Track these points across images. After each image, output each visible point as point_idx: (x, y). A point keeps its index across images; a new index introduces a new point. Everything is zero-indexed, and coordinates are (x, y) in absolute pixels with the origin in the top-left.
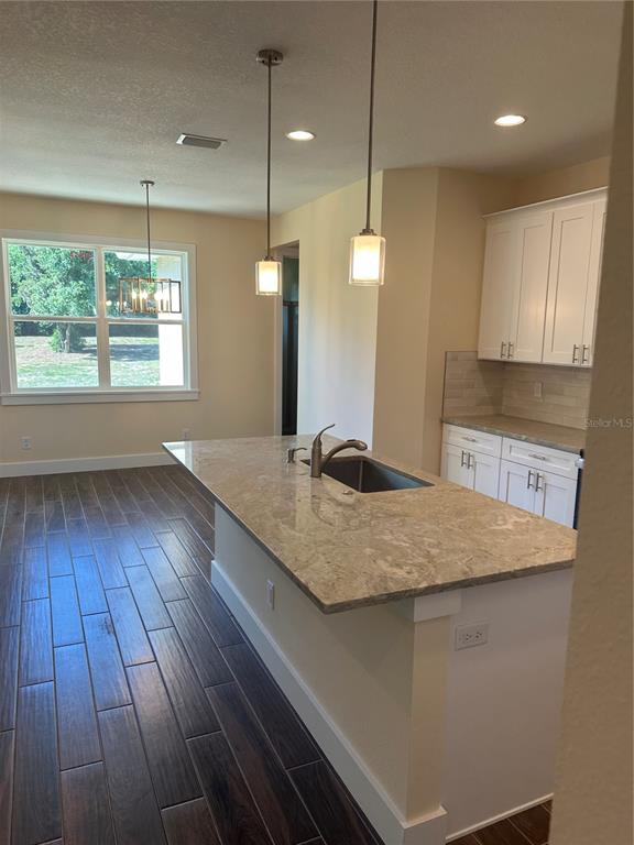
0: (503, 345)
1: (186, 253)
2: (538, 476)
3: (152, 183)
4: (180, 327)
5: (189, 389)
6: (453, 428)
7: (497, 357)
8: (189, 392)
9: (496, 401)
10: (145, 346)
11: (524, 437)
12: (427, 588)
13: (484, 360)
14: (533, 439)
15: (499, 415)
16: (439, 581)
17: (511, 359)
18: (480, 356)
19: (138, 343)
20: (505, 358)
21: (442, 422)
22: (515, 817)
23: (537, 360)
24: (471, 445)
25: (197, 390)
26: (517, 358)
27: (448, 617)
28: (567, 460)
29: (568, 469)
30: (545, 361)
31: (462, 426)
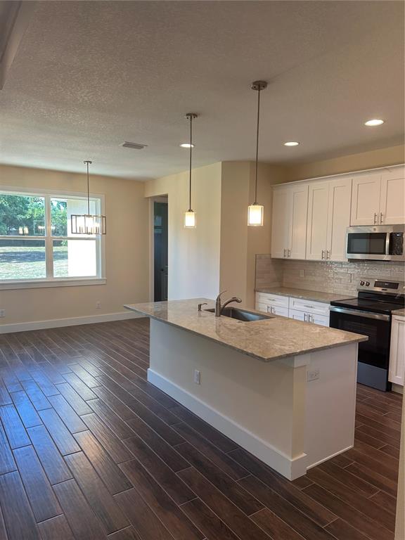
0: (285, 251)
1: (99, 200)
2: (310, 316)
3: (91, 162)
4: (94, 242)
5: (101, 278)
6: (261, 294)
7: (282, 257)
8: (101, 280)
9: (280, 280)
10: (26, 252)
11: (301, 297)
12: (300, 352)
13: (273, 259)
14: (305, 297)
15: (282, 287)
16: (304, 349)
17: (289, 258)
18: (272, 257)
19: (21, 251)
20: (286, 258)
21: (255, 291)
22: (331, 459)
23: (303, 258)
24: (272, 302)
25: (105, 278)
26: (292, 258)
27: (305, 366)
28: (324, 307)
29: (324, 312)
30: (307, 259)
31: (267, 293)
